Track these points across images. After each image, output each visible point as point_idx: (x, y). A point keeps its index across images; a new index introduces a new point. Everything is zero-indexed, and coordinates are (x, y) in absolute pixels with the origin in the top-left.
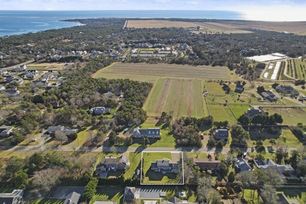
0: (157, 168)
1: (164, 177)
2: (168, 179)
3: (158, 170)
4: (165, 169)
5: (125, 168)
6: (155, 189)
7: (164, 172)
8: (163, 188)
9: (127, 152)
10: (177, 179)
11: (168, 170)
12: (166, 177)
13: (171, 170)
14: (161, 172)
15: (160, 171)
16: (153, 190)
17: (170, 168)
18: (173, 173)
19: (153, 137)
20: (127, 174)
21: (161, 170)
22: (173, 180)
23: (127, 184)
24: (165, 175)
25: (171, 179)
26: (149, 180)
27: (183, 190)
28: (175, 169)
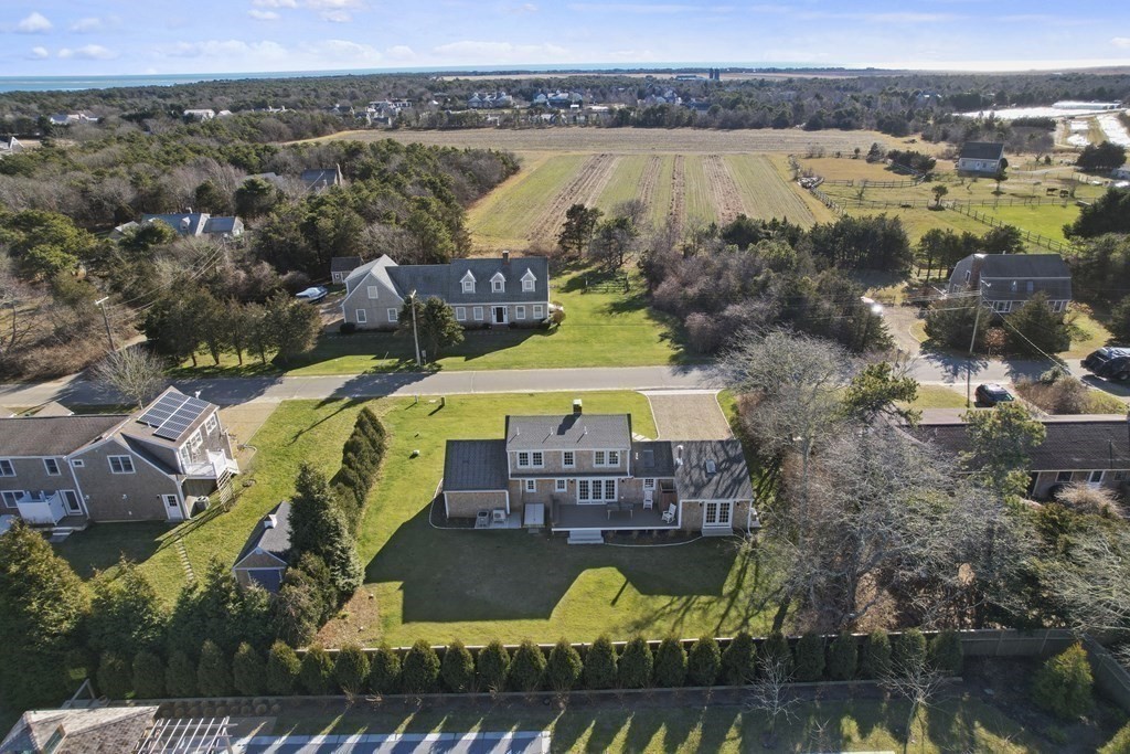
0: (505, 484)
1: (588, 577)
2: (631, 592)
3: (518, 510)
4: (590, 500)
5: (172, 512)
6: (455, 728)
7: (584, 533)
8: (573, 704)
9: (258, 400)
10: (733, 595)
11: (627, 509)
12: (612, 577)
13: (658, 508)
14: (546, 530)
15: (535, 518)
16: (433, 737)
17: (648, 493)
18: (680, 534)
19: (499, 312)
20: (174, 559)
21: (557, 509)
22: (687, 608)
23: (79, 674)
24: (593, 557)
25: (664, 600)
26: (397, 618)
27: (850, 726)
28: (708, 491)
